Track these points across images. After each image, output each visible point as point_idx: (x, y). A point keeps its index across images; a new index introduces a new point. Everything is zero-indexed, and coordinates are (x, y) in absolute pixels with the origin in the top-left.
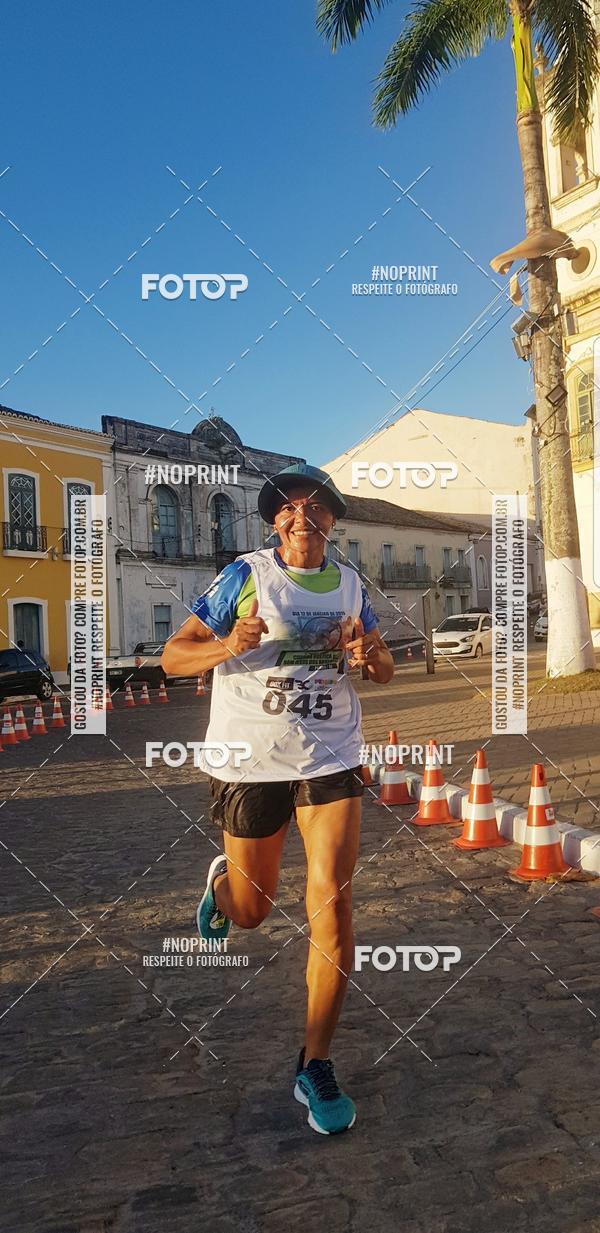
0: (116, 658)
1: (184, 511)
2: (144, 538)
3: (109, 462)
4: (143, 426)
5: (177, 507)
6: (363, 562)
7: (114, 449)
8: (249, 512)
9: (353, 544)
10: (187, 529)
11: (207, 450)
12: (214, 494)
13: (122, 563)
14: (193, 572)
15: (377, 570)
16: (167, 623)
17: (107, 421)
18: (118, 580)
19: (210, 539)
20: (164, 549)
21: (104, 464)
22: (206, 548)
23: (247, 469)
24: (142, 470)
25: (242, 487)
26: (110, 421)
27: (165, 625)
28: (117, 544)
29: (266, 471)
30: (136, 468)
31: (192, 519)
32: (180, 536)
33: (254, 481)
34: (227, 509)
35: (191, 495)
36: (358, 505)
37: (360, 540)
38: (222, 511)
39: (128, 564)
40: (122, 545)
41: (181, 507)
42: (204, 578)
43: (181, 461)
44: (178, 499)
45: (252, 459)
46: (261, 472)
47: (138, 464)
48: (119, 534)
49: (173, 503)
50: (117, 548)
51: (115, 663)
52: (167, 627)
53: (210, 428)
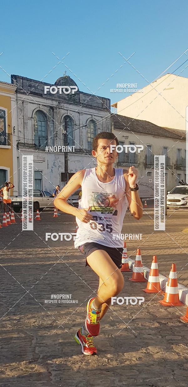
0: (17, 197)
1: (50, 124)
2: (30, 137)
3: (14, 99)
4: (31, 80)
5: (46, 122)
7: (17, 92)
8: (81, 125)
10: (51, 133)
12: (64, 115)
14: (53, 155)
15: (143, 158)
16: (41, 180)
17: (14, 77)
18: (18, 157)
19: (62, 138)
20: (39, 143)
21: (12, 99)
22: (60, 143)
23: (81, 103)
24: (29, 102)
25: (78, 112)
26: (15, 77)
27: (40, 181)
28: (17, 140)
29: (90, 104)
30: (27, 102)
31: (54, 128)
32: (47, 137)
33: (85, 109)
34: (70, 124)
35: (53, 116)
36: (135, 123)
37: (135, 142)
38: (68, 124)
39: (23, 150)
40: (20, 140)
41: (48, 122)
42: (58, 158)
43: (49, 98)
44: (47, 118)
45: (84, 98)
46: (88, 105)
47: (28, 99)
48: (18, 135)
49: (44, 120)
50: (17, 142)
51: (14, 199)
52: (41, 181)
53: (63, 81)
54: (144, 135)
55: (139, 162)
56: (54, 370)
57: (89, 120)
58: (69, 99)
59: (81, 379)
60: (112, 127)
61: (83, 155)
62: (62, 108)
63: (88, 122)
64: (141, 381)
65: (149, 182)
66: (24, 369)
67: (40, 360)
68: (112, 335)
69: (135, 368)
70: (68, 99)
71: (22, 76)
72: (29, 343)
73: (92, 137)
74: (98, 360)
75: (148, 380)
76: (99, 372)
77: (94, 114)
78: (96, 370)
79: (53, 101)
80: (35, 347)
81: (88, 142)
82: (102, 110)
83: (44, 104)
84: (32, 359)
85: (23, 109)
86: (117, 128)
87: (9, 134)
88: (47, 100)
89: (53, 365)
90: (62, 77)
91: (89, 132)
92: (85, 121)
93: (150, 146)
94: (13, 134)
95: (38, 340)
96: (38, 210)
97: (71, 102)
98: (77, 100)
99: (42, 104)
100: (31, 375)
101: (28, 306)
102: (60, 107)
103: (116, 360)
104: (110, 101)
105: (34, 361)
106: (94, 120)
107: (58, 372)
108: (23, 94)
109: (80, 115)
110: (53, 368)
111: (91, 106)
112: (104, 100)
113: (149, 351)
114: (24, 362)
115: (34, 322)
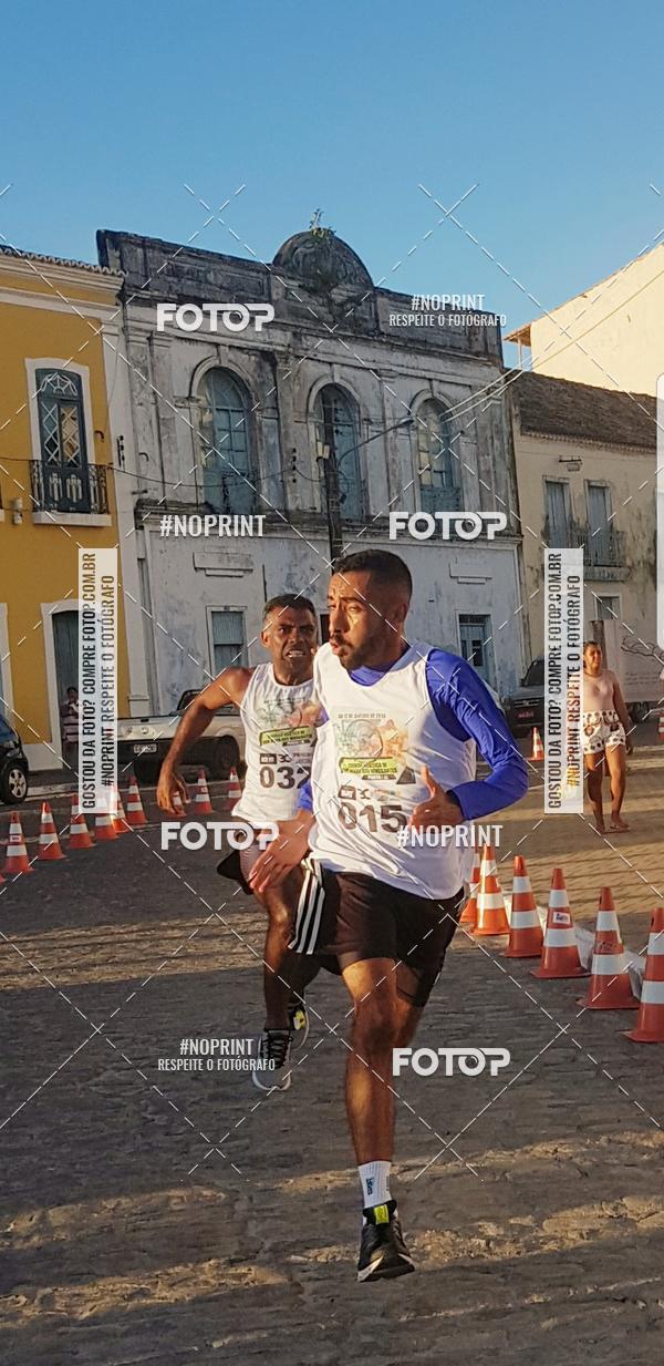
0: (145, 720)
1: (266, 421)
2: (187, 478)
3: (113, 324)
4: (178, 249)
5: (249, 412)
6: (618, 526)
7: (122, 296)
8: (389, 423)
9: (597, 489)
10: (270, 456)
11: (305, 297)
12: (320, 385)
13: (147, 528)
14: (283, 545)
15: (646, 544)
16: (238, 645)
17: (107, 241)
18: (141, 561)
19: (315, 477)
20: (226, 497)
21: (103, 328)
22: (307, 495)
23: (383, 333)
24: (178, 338)
25: (376, 371)
26: (113, 241)
27: (236, 650)
28: (136, 489)
29: (421, 338)
30: (167, 335)
31: (280, 436)
32: (256, 472)
33: (399, 358)
34: (346, 418)
35: (276, 389)
36: (605, 407)
37: (609, 482)
38: (337, 420)
40: (146, 492)
41: (258, 413)
42: (305, 555)
44: (250, 397)
46: (411, 340)
47: (171, 327)
48: (138, 470)
49: (241, 405)
50: (136, 497)
51: (134, 729)
53: (308, 251)
54: (643, 454)
55: (629, 562)
56: (310, 1279)
57: (420, 400)
58: (335, 321)
59: (396, 1296)
60: (514, 425)
62: (309, 354)
63: (416, 407)
64: (590, 1291)
66: (213, 1281)
67: (262, 1256)
68: (507, 1175)
69: (573, 1258)
70: (330, 318)
71: (140, 234)
72: (226, 1212)
73: (436, 467)
74: (454, 1245)
75: (611, 1288)
76: (457, 1275)
77: (439, 377)
78: (446, 1270)
79: (271, 330)
80: (246, 1222)
81: (422, 487)
82: (469, 359)
83: (237, 343)
84: (236, 1253)
85: (152, 364)
86: (534, 429)
87: (98, 467)
89: (306, 1267)
90: (303, 234)
91: (423, 445)
92: (406, 404)
94: (116, 466)
95: (255, 1201)
96: (234, 769)
97: (345, 329)
98: (366, 320)
99: (227, 341)
100: (236, 1294)
101: (216, 1106)
102: (301, 353)
103: (515, 1241)
105: (247, 1257)
106: (442, 399)
107: (327, 1282)
109: (381, 381)
110: (307, 1274)
111: (426, 343)
113: (622, 1211)
114: (212, 1262)
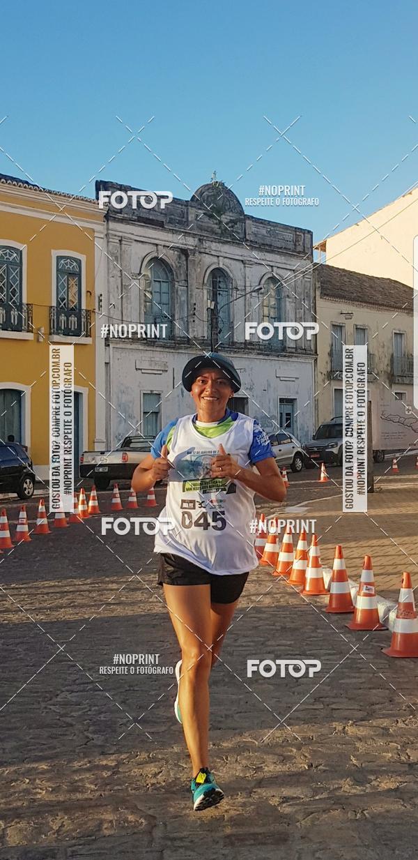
0: (102, 453)
1: (180, 287)
2: (135, 318)
3: (102, 233)
5: (172, 283)
6: (371, 351)
7: (107, 217)
9: (361, 329)
10: (181, 307)
11: (206, 219)
12: (212, 268)
13: (111, 346)
14: (185, 357)
15: (386, 361)
16: (156, 413)
17: (101, 185)
18: (107, 364)
19: (206, 319)
21: (96, 235)
22: (200, 329)
23: (248, 240)
24: (136, 240)
25: (242, 261)
26: (104, 186)
27: (154, 415)
29: (268, 243)
30: (130, 239)
31: (187, 296)
32: (173, 316)
33: (255, 254)
34: (225, 286)
35: (187, 270)
36: (367, 284)
37: (368, 326)
38: (220, 288)
39: (118, 346)
41: (176, 283)
43: (178, 231)
44: (173, 274)
45: (254, 229)
46: (263, 244)
47: (133, 234)
48: (110, 313)
49: (168, 279)
52: (157, 416)
53: (210, 194)
55: (376, 372)
57: (266, 278)
58: (222, 233)
60: (317, 292)
61: (251, 356)
62: (207, 251)
63: (263, 282)
65: (407, 412)
70: (219, 231)
73: (272, 315)
77: (277, 265)
79: (187, 237)
82: (294, 256)
83: (167, 244)
85: (121, 255)
86: (327, 295)
87: (87, 311)
88: (175, 235)
90: (208, 185)
91: (266, 303)
92: (258, 280)
93: (401, 334)
94: (97, 310)
97: (227, 238)
98: (239, 233)
99: (163, 243)
102: (202, 250)
104: (312, 235)
106: (277, 277)
108: (122, 222)
109: (245, 267)
111: (270, 246)
112: (298, 233)
115: (155, 775)
